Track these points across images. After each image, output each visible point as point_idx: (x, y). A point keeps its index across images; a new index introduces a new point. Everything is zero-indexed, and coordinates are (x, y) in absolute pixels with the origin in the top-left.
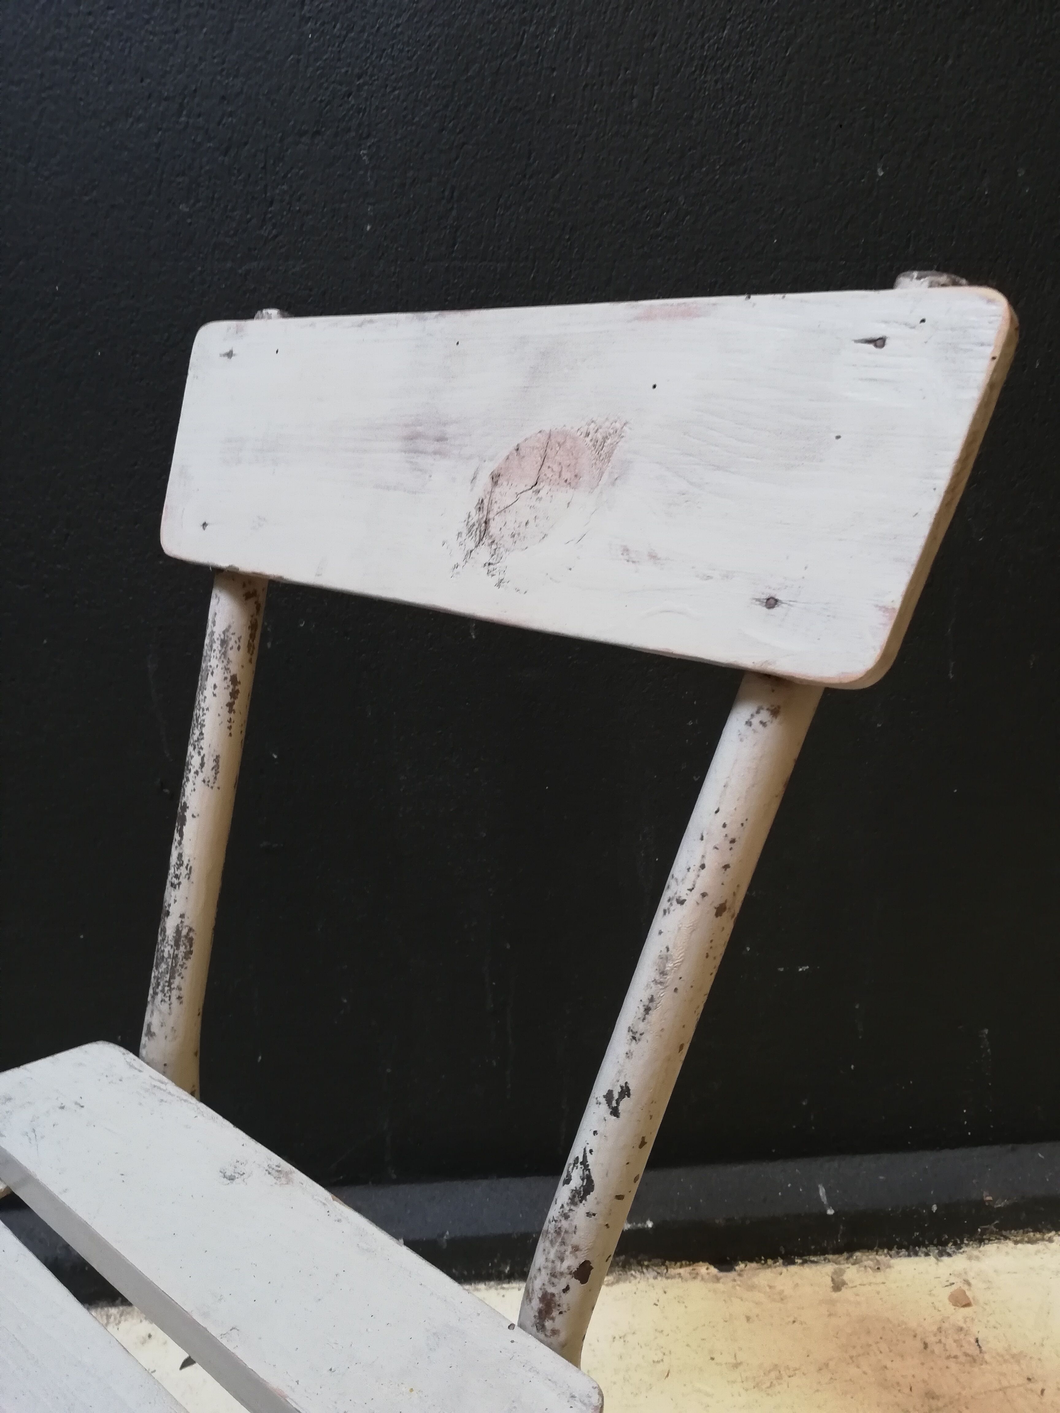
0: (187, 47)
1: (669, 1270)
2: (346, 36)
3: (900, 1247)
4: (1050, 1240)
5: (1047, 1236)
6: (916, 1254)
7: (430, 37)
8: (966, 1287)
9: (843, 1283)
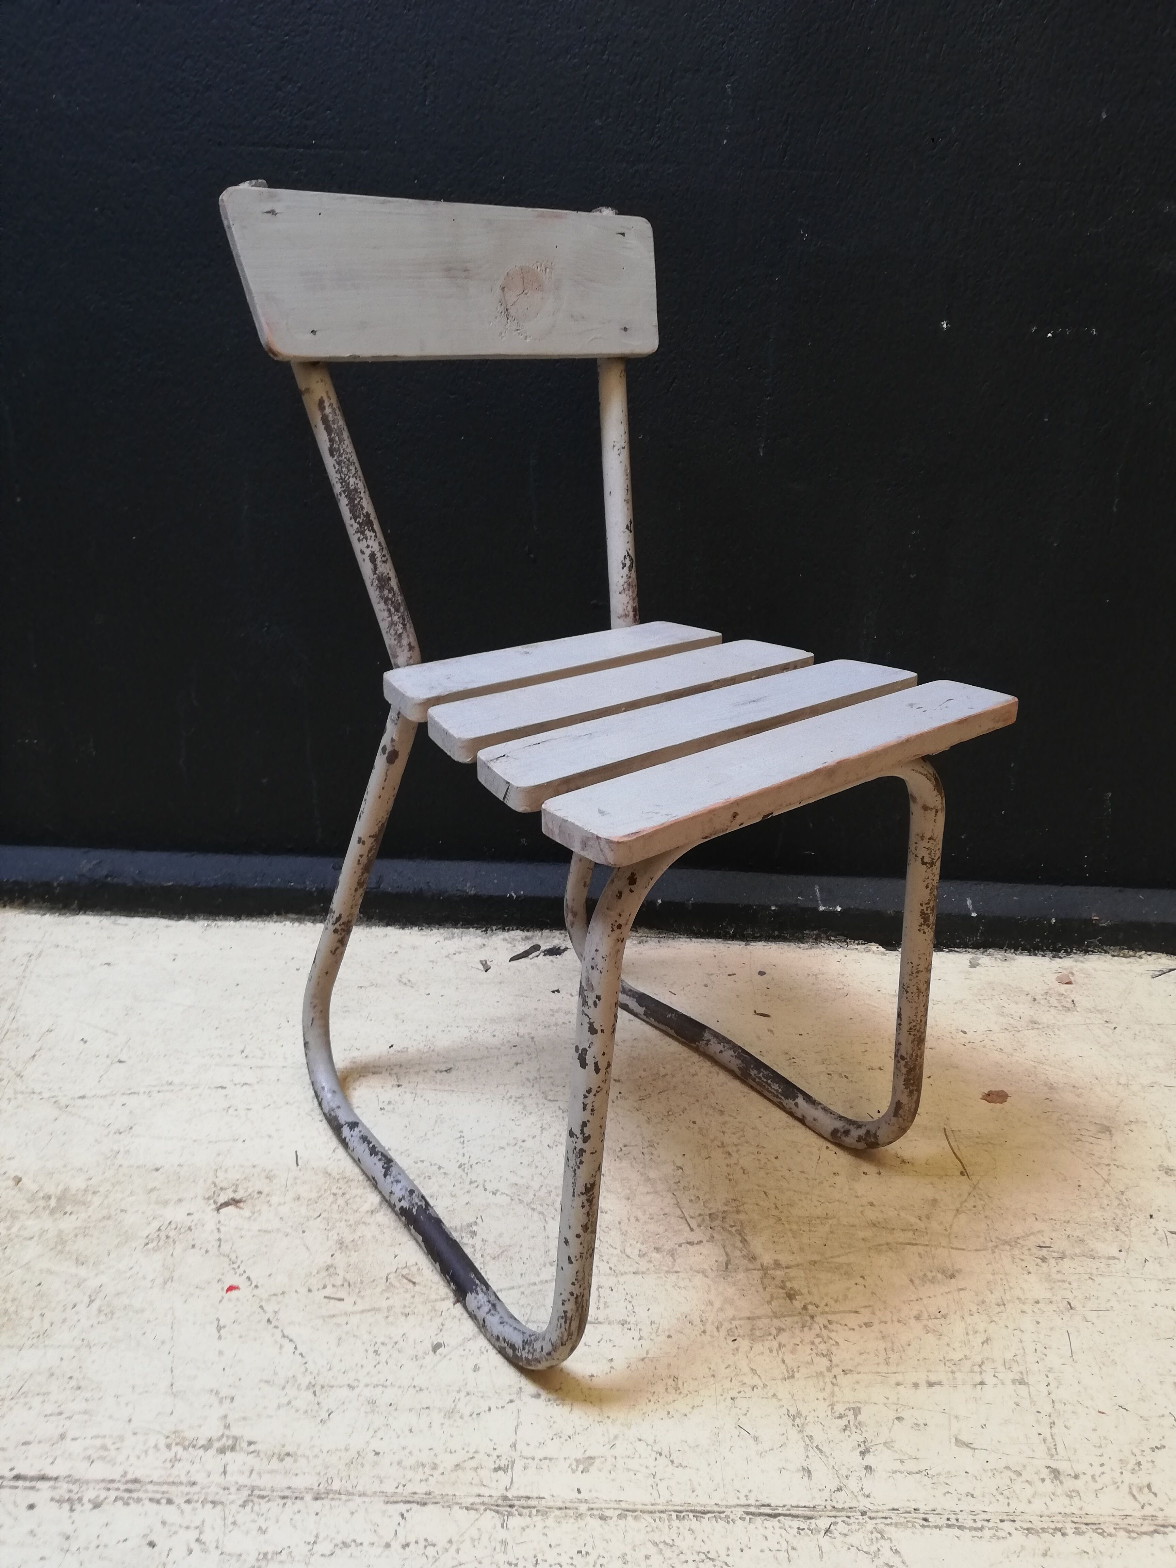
1: (850, 946)
3: (1023, 949)
4: (1140, 957)
5: (1138, 954)
6: (1035, 955)
8: (1070, 975)
9: (978, 964)
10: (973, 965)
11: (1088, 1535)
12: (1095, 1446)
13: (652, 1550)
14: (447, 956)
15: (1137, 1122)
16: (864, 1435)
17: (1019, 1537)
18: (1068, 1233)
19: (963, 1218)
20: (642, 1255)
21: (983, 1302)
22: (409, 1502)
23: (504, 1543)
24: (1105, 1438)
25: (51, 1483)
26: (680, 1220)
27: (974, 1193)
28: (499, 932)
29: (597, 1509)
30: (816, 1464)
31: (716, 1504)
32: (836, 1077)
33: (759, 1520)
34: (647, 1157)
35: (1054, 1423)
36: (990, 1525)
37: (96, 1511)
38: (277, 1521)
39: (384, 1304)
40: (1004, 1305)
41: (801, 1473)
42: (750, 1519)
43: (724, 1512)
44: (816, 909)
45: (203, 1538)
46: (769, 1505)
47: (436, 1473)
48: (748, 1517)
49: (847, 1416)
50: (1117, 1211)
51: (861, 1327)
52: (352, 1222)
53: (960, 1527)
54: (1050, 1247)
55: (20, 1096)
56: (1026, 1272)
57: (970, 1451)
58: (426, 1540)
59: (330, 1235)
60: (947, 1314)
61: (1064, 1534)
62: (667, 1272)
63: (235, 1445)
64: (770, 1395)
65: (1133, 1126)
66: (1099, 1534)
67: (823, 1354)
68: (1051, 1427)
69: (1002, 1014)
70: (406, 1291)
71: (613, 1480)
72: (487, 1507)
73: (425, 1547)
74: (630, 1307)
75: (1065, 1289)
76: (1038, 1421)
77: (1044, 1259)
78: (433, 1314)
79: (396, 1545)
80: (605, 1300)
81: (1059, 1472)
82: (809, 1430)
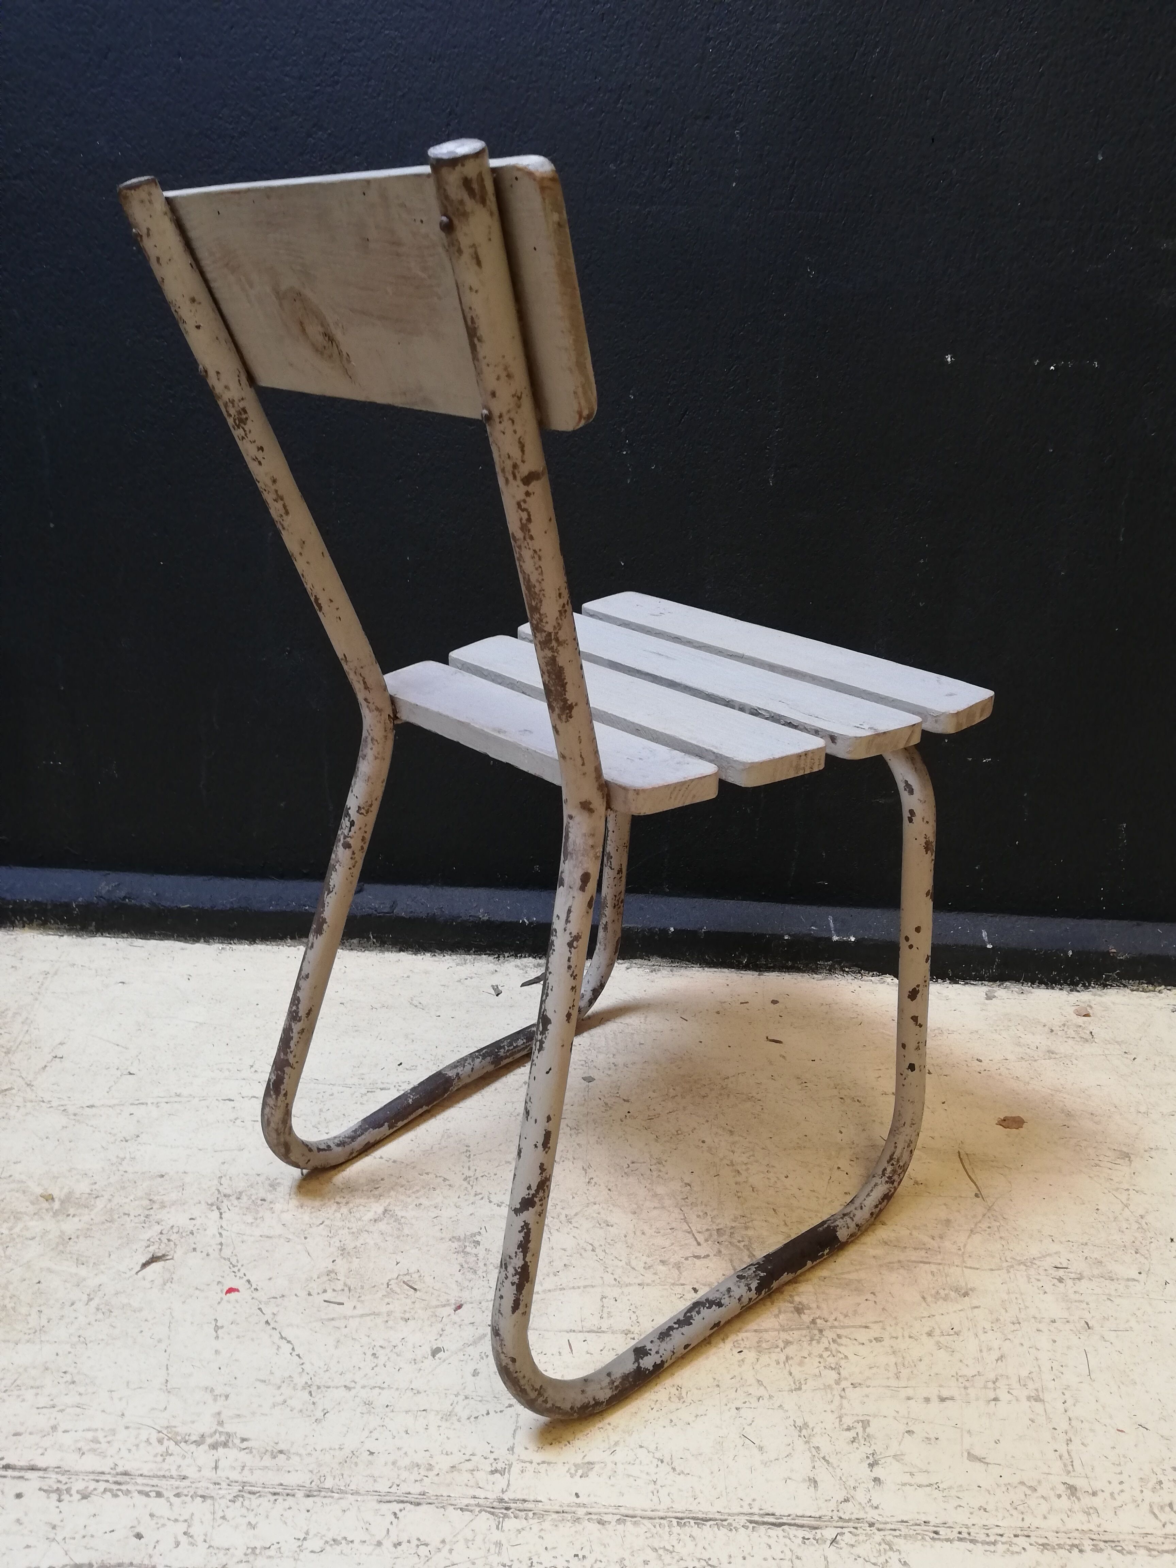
0: (628, 56)
2: (735, 51)
3: (1041, 982)
4: (1160, 992)
5: (1158, 988)
6: (1053, 988)
7: (791, 53)
8: (1088, 1008)
9: (995, 997)
10: (989, 997)
11: (1106, 1553)
12: (1114, 1464)
13: (651, 1555)
14: (459, 981)
15: (1157, 1149)
16: (873, 1447)
17: (1033, 1553)
18: (1085, 1255)
19: (977, 1239)
20: (647, 1267)
21: (998, 1320)
22: (402, 1502)
23: (499, 1544)
24: (1124, 1456)
25: (41, 1473)
26: (687, 1235)
27: (989, 1214)
28: (512, 959)
29: (596, 1514)
30: (822, 1474)
31: (718, 1512)
32: (848, 1101)
33: (763, 1528)
34: (655, 1173)
35: (1071, 1441)
36: (1004, 1539)
37: (85, 1501)
38: (267, 1517)
39: (384, 1309)
40: (1019, 1323)
41: (808, 1483)
42: (753, 1527)
43: (726, 1520)
44: (830, 939)
45: (191, 1531)
46: (773, 1515)
47: (431, 1474)
48: (751, 1526)
49: (856, 1428)
50: (1137, 1235)
51: (871, 1341)
52: (354, 1230)
53: (972, 1541)
54: (1067, 1268)
55: (29, 1104)
56: (1042, 1292)
57: (983, 1466)
58: (419, 1539)
59: (332, 1243)
60: (960, 1331)
61: (1081, 1551)
62: (673, 1284)
63: (228, 1441)
64: (776, 1406)
65: (1153, 1153)
66: (1118, 1551)
67: (831, 1368)
68: (1068, 1444)
69: (1019, 1045)
70: (407, 1297)
71: (613, 1486)
72: (482, 1509)
73: (418, 1546)
74: (634, 1317)
75: (1083, 1309)
76: (1054, 1438)
77: (1061, 1280)
78: (433, 1319)
79: (388, 1544)
80: (609, 1310)
81: (1076, 1489)
82: (815, 1442)
